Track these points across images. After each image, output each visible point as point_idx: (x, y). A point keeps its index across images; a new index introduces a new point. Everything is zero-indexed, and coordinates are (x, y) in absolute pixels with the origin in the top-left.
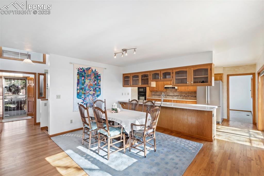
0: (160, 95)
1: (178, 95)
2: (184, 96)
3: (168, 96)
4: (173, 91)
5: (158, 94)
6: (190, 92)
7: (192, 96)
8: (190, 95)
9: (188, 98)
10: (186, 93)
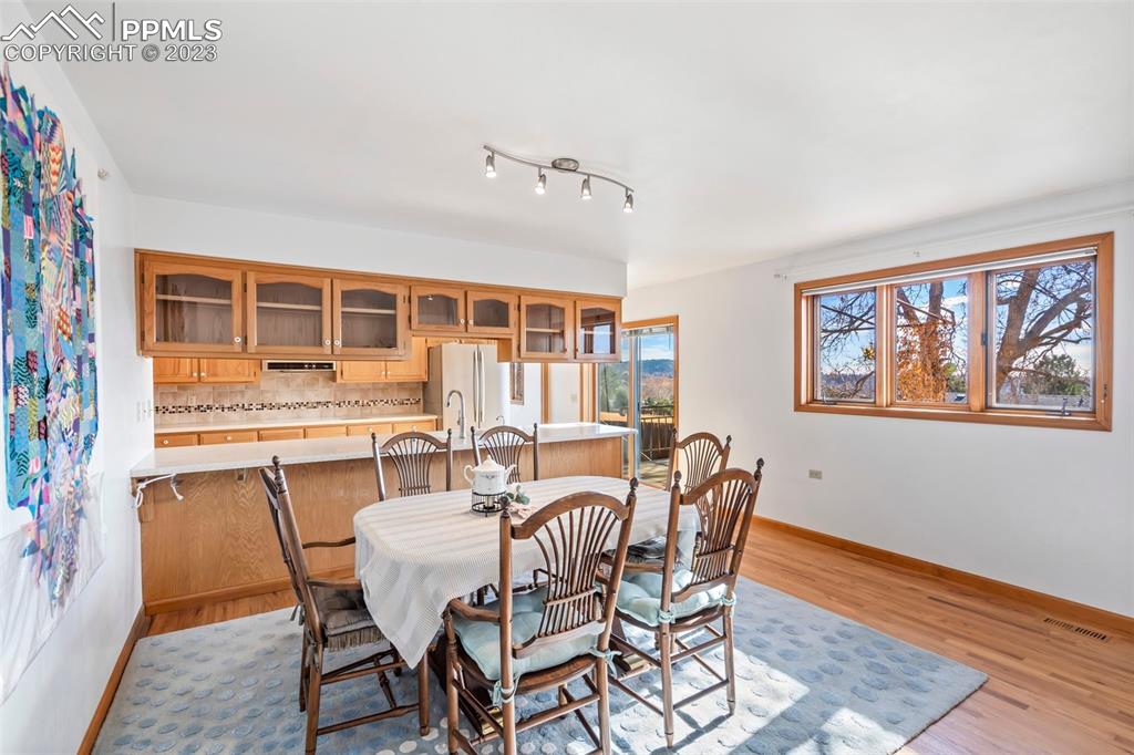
0: (209, 407)
1: (323, 400)
2: (357, 402)
3: (263, 406)
4: (299, 381)
5: (194, 404)
6: (381, 386)
7: (387, 402)
8: (380, 396)
9: (374, 411)
10: (362, 390)
